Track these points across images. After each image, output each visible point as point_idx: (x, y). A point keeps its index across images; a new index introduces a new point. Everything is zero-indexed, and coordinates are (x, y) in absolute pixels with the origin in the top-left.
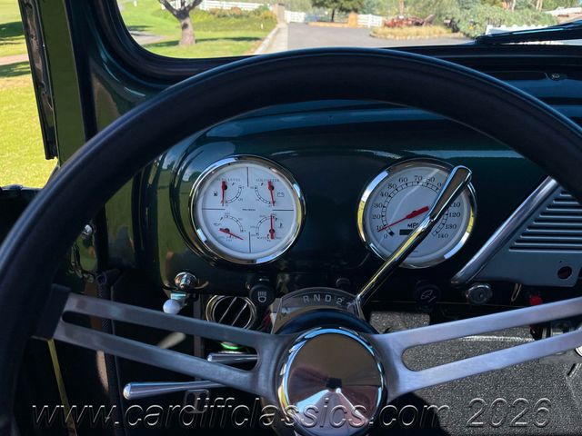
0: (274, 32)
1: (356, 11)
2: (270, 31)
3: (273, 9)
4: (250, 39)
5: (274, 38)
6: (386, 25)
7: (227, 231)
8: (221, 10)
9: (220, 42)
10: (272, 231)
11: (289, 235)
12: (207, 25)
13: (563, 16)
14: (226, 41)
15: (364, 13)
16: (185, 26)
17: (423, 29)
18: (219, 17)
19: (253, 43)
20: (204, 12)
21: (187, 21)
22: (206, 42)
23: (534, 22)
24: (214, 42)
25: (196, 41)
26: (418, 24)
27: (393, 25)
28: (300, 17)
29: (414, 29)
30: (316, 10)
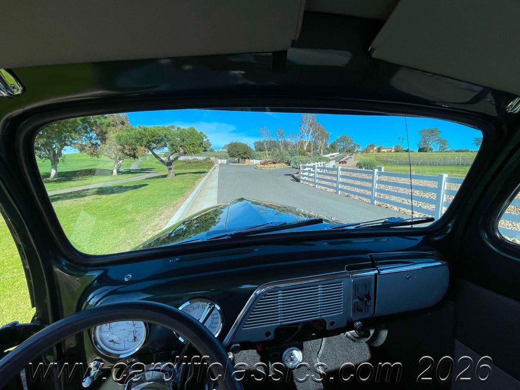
0: (213, 168)
1: (249, 158)
2: (211, 168)
3: (213, 159)
4: (202, 173)
5: (212, 171)
6: (261, 164)
7: (112, 341)
8: (188, 160)
9: (187, 175)
10: (135, 338)
11: (142, 339)
12: (182, 167)
13: (332, 156)
14: (190, 174)
15: (252, 159)
16: (170, 169)
17: (277, 165)
18: (187, 163)
19: (203, 174)
20: (181, 161)
21: (171, 167)
22: (180, 175)
23: (319, 161)
24: (184, 175)
25: (176, 175)
26: (274, 163)
27: (264, 164)
28: (225, 161)
29: (273, 165)
30: (232, 158)
